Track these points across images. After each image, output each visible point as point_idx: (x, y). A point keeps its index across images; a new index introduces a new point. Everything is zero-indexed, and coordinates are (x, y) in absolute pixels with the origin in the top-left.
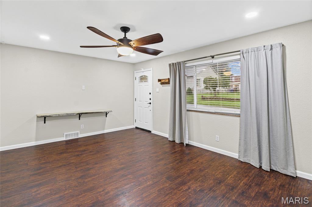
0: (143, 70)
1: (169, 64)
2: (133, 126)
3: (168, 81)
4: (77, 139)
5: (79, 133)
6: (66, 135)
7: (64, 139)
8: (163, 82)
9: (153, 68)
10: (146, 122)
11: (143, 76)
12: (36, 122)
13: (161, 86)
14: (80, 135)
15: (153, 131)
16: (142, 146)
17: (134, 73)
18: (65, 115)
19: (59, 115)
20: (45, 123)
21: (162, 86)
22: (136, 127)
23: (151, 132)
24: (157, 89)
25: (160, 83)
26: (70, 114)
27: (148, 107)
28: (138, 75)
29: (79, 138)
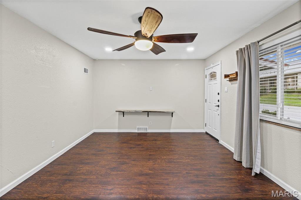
0: (212, 66)
1: (237, 51)
2: (203, 130)
3: (235, 76)
4: (146, 133)
5: (148, 128)
6: (138, 128)
7: (136, 131)
8: (232, 78)
9: (221, 61)
10: (214, 129)
11: (212, 73)
12: (118, 116)
13: (229, 83)
14: (149, 130)
15: (221, 141)
16: (192, 156)
17: (204, 70)
18: (134, 112)
19: (130, 111)
20: (124, 116)
21: (232, 84)
22: (206, 132)
23: (218, 141)
24: (226, 88)
25: (228, 79)
26: (137, 111)
27: (216, 111)
28: (208, 73)
29: (148, 133)
